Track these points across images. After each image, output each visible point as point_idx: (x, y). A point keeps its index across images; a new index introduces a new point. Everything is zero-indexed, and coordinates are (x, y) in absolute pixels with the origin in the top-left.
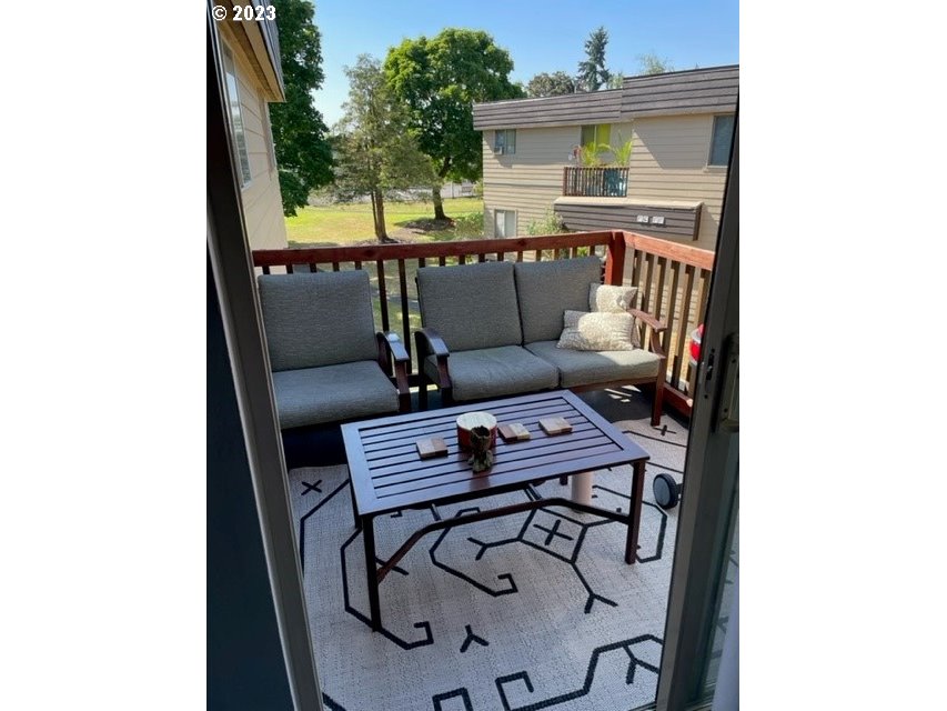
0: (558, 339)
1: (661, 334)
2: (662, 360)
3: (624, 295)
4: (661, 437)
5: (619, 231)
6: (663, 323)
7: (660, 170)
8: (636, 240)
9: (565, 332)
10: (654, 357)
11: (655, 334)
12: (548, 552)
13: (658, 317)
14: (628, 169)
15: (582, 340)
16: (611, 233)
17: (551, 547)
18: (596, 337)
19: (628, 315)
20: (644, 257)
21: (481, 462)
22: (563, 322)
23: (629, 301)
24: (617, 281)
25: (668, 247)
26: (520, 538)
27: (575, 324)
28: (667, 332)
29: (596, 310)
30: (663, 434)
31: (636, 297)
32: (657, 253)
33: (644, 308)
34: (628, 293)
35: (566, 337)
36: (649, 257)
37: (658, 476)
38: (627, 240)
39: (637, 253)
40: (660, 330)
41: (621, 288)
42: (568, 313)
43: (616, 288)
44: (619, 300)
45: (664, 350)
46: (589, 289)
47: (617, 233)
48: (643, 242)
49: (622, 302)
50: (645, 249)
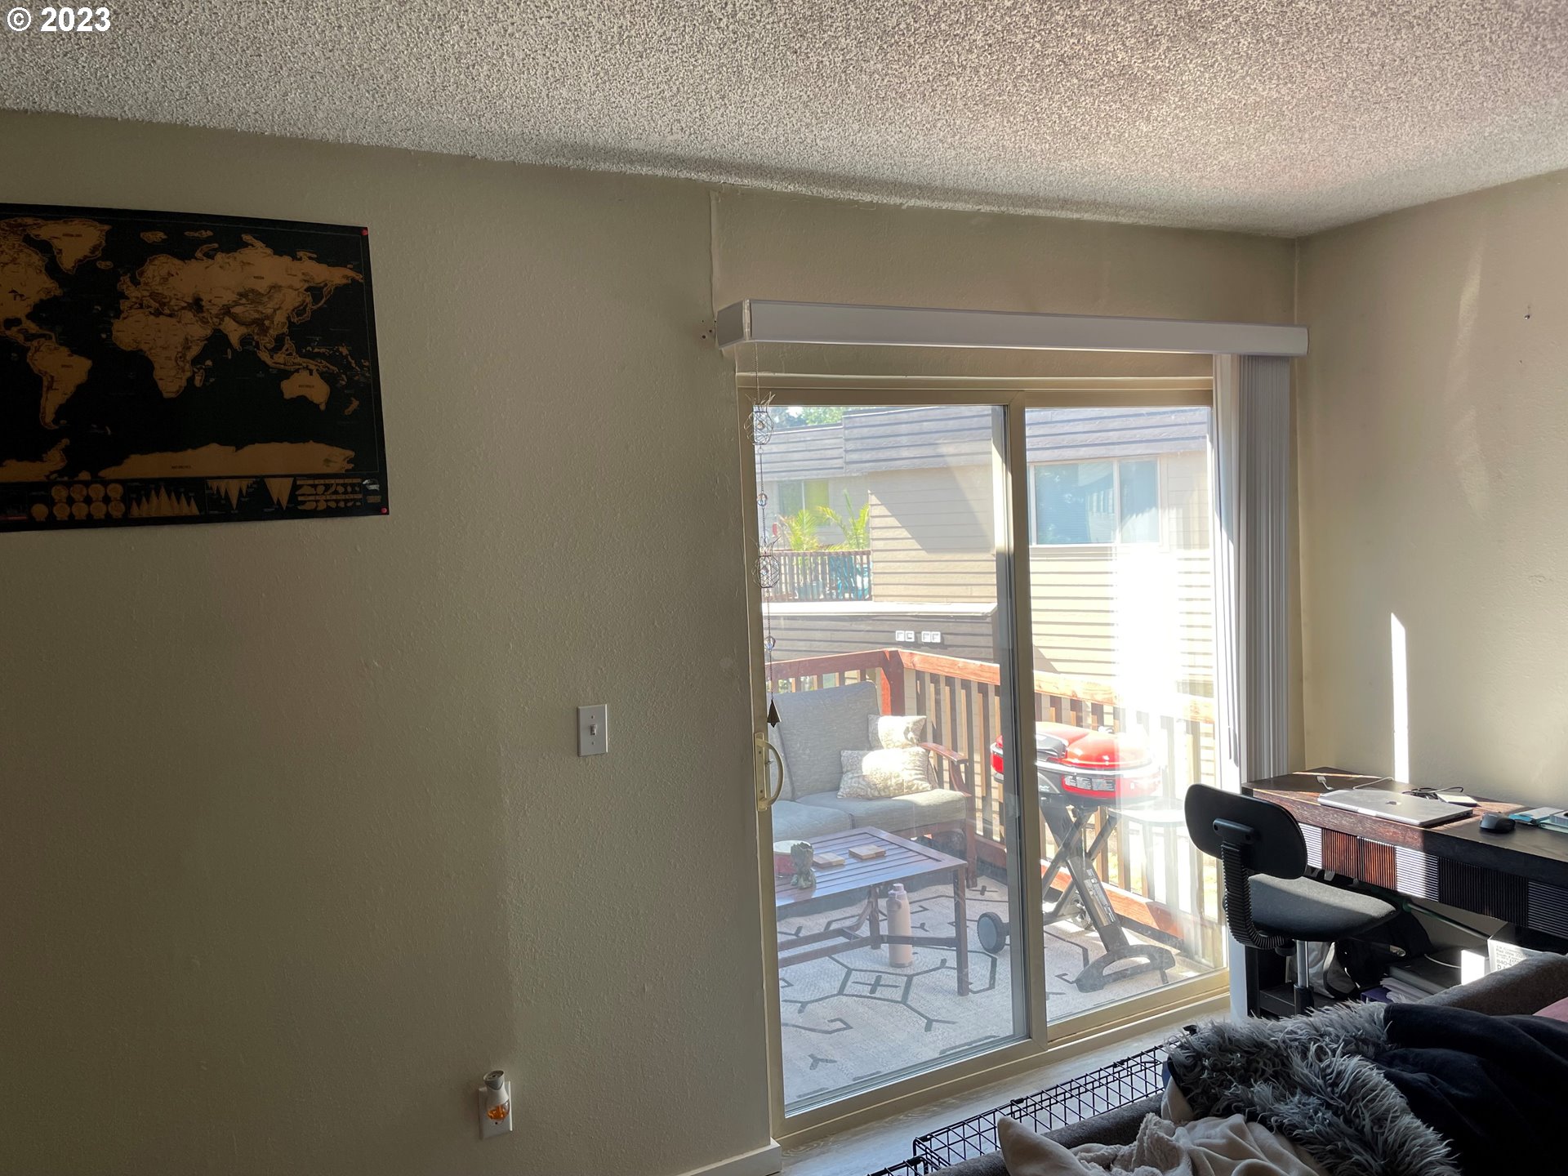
0: (837, 788)
1: (962, 767)
2: (967, 798)
3: (910, 726)
4: (980, 897)
5: (893, 649)
6: (962, 754)
7: (923, 554)
8: (916, 659)
9: (845, 778)
10: (958, 794)
11: (954, 767)
12: (875, 998)
13: (955, 748)
14: (868, 553)
15: (869, 785)
16: (883, 652)
17: (877, 995)
18: (886, 780)
19: (921, 750)
20: (927, 679)
21: (806, 879)
22: (841, 766)
23: (918, 733)
24: (898, 709)
25: (954, 664)
26: (841, 992)
27: (856, 765)
28: (969, 762)
29: (882, 747)
30: (982, 894)
31: (925, 726)
32: (943, 672)
33: (937, 738)
34: (915, 723)
35: (848, 783)
36: (935, 679)
37: (984, 915)
38: (905, 660)
39: (919, 675)
40: (960, 762)
41: (905, 717)
42: (845, 753)
43: (898, 718)
44: (906, 732)
45: (968, 787)
46: (867, 722)
47: (890, 652)
48: (924, 660)
49: (911, 735)
50: (927, 668)
